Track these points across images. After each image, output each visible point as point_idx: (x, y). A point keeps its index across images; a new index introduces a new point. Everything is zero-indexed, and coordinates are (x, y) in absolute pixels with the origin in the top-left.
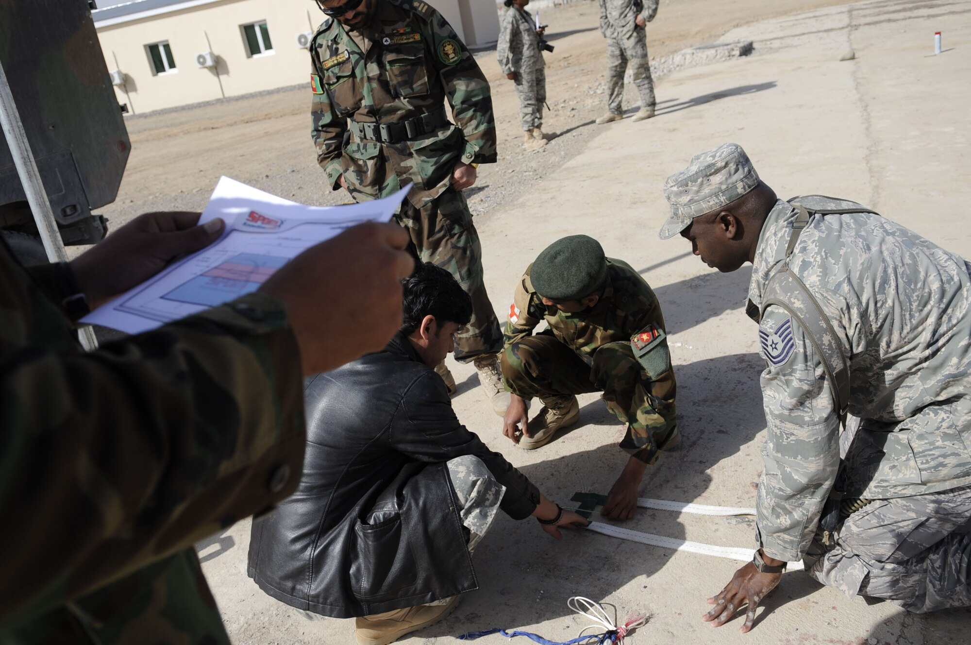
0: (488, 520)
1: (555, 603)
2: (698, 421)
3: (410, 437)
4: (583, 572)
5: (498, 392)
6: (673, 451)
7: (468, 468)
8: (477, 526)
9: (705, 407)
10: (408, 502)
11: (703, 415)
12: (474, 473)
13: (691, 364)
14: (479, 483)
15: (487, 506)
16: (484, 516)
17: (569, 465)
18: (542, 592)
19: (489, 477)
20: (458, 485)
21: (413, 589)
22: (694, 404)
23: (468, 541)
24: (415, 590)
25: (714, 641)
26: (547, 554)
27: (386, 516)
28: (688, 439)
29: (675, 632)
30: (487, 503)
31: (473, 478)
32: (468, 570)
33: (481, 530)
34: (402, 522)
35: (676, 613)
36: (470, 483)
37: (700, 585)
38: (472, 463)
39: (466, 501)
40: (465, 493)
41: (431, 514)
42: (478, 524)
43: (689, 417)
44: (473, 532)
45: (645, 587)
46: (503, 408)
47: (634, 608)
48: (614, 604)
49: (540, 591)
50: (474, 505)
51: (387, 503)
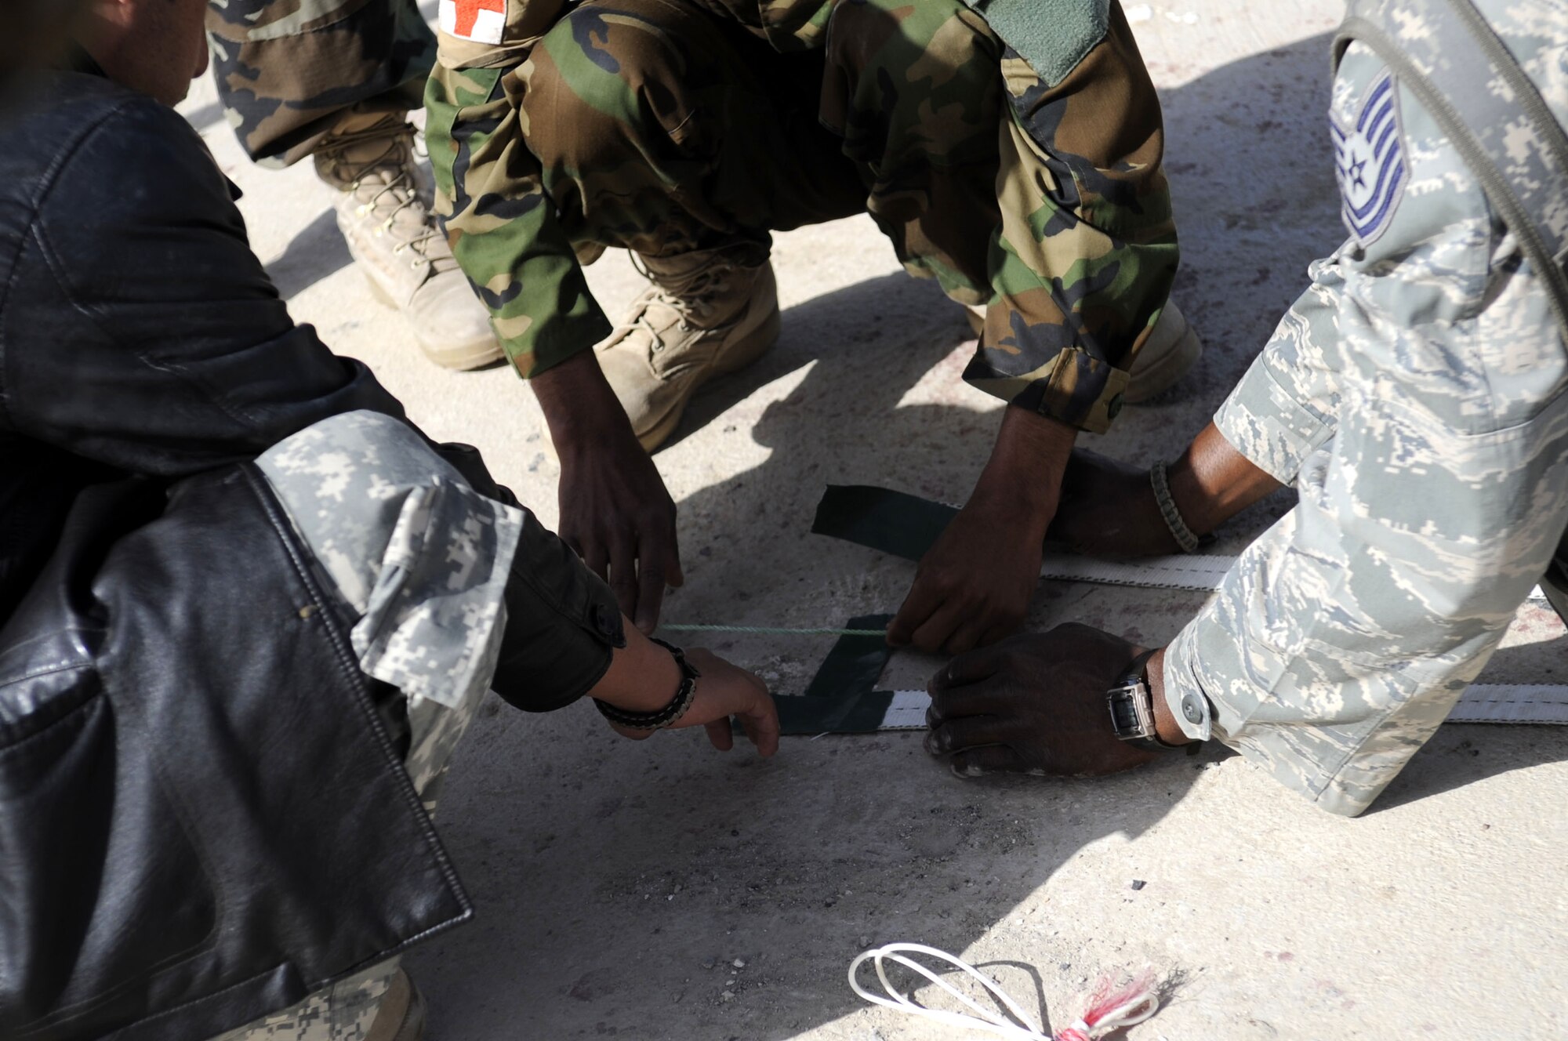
0: (470, 644)
1: (795, 994)
2: (1256, 282)
3: (87, 371)
4: (888, 871)
5: (433, 273)
6: (1174, 402)
7: (357, 457)
8: (430, 672)
9: (1276, 228)
10: (123, 622)
11: (1275, 260)
12: (385, 473)
13: (1198, 81)
14: (410, 505)
15: (456, 592)
16: (450, 629)
17: (769, 508)
18: (738, 963)
19: (447, 482)
20: (325, 527)
21: (209, 964)
22: (1232, 222)
23: (404, 746)
24: (217, 967)
25: (1429, 1028)
26: (735, 833)
27: (43, 698)
28: (1226, 350)
29: (1277, 1020)
30: (456, 580)
31: (381, 491)
32: (420, 849)
33: (447, 685)
34: (117, 702)
35: (1269, 954)
36: (373, 512)
37: (1349, 846)
38: (370, 435)
39: (370, 583)
40: (361, 552)
41: (227, 650)
42: (432, 664)
43: (1219, 273)
44: (416, 701)
45: (1139, 885)
46: (461, 334)
47: (1107, 963)
48: (1028, 961)
49: (730, 965)
50: (406, 592)
51: (36, 646)
